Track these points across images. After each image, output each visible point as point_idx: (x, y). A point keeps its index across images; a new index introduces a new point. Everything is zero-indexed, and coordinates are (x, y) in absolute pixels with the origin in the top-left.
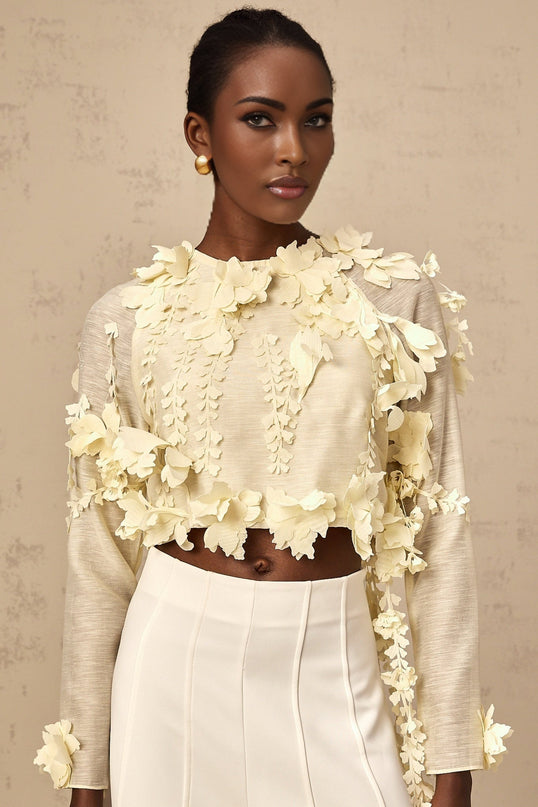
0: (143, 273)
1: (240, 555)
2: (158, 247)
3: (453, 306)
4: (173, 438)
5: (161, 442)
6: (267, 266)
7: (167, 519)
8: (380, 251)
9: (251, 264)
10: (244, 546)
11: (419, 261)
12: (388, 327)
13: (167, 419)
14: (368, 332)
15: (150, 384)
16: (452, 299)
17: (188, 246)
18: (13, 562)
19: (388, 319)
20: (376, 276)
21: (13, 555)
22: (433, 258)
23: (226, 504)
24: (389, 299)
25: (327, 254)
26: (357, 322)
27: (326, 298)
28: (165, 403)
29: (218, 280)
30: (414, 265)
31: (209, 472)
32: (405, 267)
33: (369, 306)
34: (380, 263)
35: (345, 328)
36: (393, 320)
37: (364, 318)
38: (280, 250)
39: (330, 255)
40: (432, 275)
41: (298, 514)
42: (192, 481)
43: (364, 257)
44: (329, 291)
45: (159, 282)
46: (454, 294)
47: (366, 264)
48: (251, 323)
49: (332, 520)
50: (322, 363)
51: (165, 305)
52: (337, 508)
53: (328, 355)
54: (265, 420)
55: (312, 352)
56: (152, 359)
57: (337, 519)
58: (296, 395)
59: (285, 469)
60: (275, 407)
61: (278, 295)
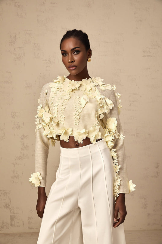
0: (55, 81)
1: (68, 141)
2: (59, 76)
3: (118, 96)
4: (55, 116)
5: (52, 116)
6: (80, 82)
7: (52, 132)
8: (104, 83)
9: (76, 82)
10: (68, 139)
11: (112, 86)
12: (103, 98)
13: (54, 111)
14: (98, 99)
15: (52, 104)
16: (118, 95)
17: (65, 77)
18: (22, 139)
19: (103, 97)
20: (102, 88)
21: (22, 137)
22: (115, 86)
23: (64, 131)
24: (104, 93)
25: (93, 82)
26: (96, 96)
27: (91, 91)
28: (54, 108)
29: (69, 84)
30: (111, 87)
31: (62, 123)
32: (109, 87)
33: (100, 94)
34: (103, 85)
35: (94, 97)
36: (104, 97)
37: (98, 96)
38: (83, 80)
39: (94, 82)
40: (114, 90)
41: (80, 134)
42: (58, 124)
43: (100, 84)
44: (91, 89)
45: (57, 83)
46: (119, 94)
47: (101, 85)
48: (74, 94)
49: (87, 136)
50: (87, 102)
51: (58, 88)
52: (88, 133)
53: (88, 101)
54: (74, 113)
55: (85, 100)
56: (53, 99)
57: (88, 136)
58: (81, 109)
59: (78, 124)
60: (76, 111)
61: (81, 88)
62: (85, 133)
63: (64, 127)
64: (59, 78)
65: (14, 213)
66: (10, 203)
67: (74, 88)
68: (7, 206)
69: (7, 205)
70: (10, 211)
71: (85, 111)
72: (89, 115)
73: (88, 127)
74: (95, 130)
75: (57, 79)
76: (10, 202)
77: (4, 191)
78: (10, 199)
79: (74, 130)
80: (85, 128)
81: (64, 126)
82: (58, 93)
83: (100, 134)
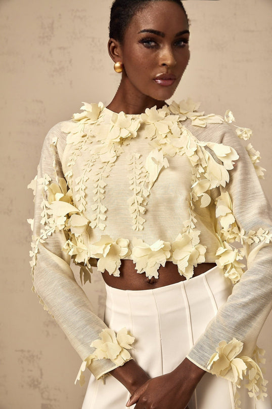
1: (117, 274)
10: (119, 269)
12: (203, 148)
13: (78, 197)
23: (108, 247)
25: (172, 114)
26: (185, 147)
28: (76, 188)
31: (99, 228)
34: (200, 118)
35: (178, 151)
37: (189, 145)
38: (147, 110)
39: (174, 114)
40: (230, 122)
44: (170, 131)
45: (83, 121)
48: (128, 148)
49: (169, 257)
50: (163, 169)
51: (83, 134)
52: (171, 251)
53: (167, 165)
54: (130, 200)
55: (158, 163)
56: (73, 163)
57: (171, 257)
58: (147, 186)
59: (141, 228)
60: (135, 192)
61: (144, 133)
62: (163, 250)
63: (107, 236)
64: (87, 107)
65: (48, 399)
66: (41, 378)
67: (125, 134)
68: (34, 384)
69: (36, 383)
70: (42, 394)
71: (159, 192)
72: (170, 202)
73: (169, 233)
74: (188, 241)
75: (83, 111)
76: (42, 374)
77: (29, 351)
78: (41, 370)
79: (133, 243)
80: (162, 236)
81: (106, 233)
82: (84, 147)
83: (203, 250)
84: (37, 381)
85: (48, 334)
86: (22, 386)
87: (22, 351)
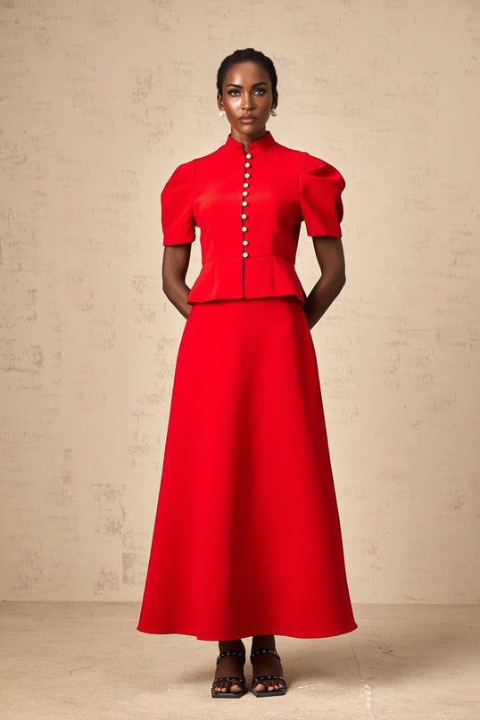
84: (118, 524)
85: (134, 463)
86: (99, 531)
87: (100, 485)
